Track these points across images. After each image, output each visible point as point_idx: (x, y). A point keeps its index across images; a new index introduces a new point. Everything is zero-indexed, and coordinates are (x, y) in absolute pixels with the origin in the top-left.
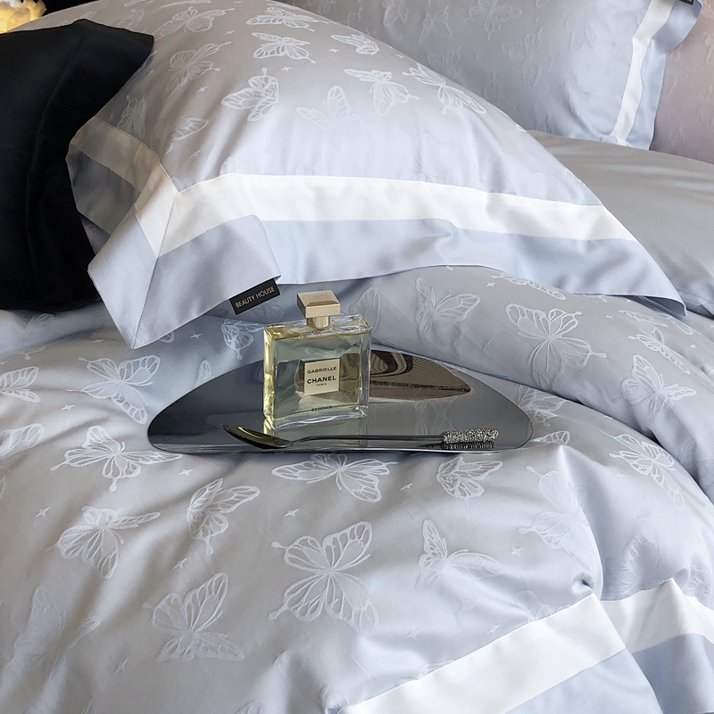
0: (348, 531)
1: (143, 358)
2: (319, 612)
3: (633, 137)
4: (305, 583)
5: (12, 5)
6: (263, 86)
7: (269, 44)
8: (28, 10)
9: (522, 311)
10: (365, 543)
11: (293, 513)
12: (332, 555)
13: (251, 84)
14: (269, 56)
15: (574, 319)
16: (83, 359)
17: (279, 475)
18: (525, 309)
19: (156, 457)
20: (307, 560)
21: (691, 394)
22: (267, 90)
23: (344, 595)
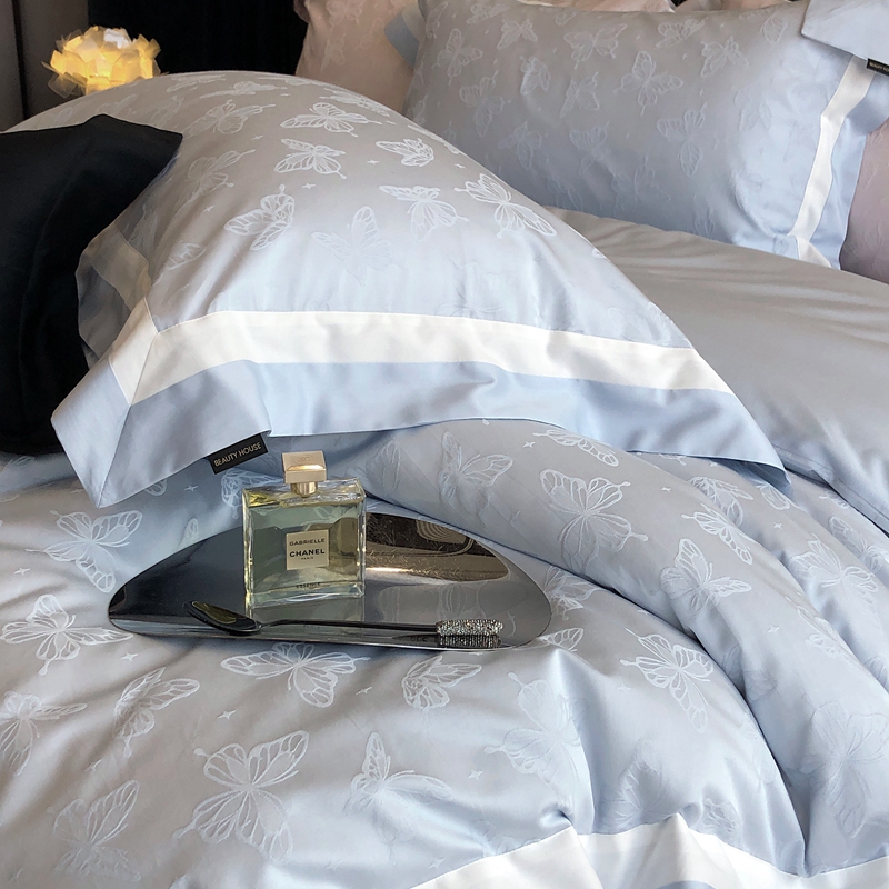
0: (281, 740)
1: (123, 514)
2: (227, 834)
3: (818, 236)
4: (219, 799)
5: (119, 46)
6: (277, 206)
7: (297, 154)
8: (137, 52)
9: (559, 479)
10: (296, 757)
11: (227, 715)
12: (258, 768)
13: (263, 205)
14: (292, 169)
15: (619, 492)
16: (55, 513)
17: (228, 667)
18: (563, 476)
19: (102, 636)
20: (227, 771)
21: (742, 590)
22: (279, 213)
23: (259, 816)
